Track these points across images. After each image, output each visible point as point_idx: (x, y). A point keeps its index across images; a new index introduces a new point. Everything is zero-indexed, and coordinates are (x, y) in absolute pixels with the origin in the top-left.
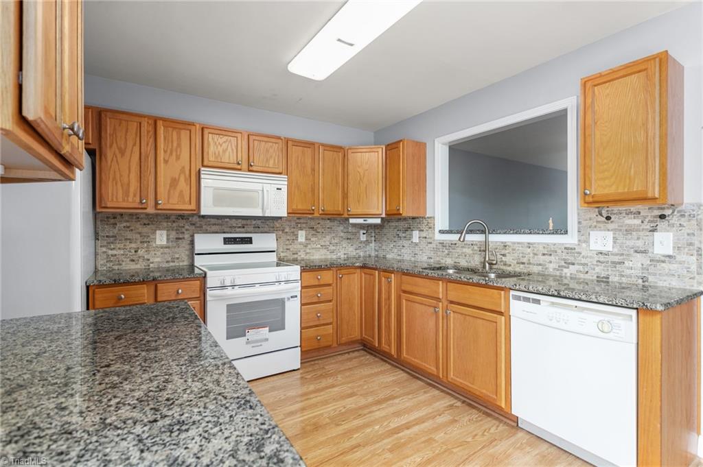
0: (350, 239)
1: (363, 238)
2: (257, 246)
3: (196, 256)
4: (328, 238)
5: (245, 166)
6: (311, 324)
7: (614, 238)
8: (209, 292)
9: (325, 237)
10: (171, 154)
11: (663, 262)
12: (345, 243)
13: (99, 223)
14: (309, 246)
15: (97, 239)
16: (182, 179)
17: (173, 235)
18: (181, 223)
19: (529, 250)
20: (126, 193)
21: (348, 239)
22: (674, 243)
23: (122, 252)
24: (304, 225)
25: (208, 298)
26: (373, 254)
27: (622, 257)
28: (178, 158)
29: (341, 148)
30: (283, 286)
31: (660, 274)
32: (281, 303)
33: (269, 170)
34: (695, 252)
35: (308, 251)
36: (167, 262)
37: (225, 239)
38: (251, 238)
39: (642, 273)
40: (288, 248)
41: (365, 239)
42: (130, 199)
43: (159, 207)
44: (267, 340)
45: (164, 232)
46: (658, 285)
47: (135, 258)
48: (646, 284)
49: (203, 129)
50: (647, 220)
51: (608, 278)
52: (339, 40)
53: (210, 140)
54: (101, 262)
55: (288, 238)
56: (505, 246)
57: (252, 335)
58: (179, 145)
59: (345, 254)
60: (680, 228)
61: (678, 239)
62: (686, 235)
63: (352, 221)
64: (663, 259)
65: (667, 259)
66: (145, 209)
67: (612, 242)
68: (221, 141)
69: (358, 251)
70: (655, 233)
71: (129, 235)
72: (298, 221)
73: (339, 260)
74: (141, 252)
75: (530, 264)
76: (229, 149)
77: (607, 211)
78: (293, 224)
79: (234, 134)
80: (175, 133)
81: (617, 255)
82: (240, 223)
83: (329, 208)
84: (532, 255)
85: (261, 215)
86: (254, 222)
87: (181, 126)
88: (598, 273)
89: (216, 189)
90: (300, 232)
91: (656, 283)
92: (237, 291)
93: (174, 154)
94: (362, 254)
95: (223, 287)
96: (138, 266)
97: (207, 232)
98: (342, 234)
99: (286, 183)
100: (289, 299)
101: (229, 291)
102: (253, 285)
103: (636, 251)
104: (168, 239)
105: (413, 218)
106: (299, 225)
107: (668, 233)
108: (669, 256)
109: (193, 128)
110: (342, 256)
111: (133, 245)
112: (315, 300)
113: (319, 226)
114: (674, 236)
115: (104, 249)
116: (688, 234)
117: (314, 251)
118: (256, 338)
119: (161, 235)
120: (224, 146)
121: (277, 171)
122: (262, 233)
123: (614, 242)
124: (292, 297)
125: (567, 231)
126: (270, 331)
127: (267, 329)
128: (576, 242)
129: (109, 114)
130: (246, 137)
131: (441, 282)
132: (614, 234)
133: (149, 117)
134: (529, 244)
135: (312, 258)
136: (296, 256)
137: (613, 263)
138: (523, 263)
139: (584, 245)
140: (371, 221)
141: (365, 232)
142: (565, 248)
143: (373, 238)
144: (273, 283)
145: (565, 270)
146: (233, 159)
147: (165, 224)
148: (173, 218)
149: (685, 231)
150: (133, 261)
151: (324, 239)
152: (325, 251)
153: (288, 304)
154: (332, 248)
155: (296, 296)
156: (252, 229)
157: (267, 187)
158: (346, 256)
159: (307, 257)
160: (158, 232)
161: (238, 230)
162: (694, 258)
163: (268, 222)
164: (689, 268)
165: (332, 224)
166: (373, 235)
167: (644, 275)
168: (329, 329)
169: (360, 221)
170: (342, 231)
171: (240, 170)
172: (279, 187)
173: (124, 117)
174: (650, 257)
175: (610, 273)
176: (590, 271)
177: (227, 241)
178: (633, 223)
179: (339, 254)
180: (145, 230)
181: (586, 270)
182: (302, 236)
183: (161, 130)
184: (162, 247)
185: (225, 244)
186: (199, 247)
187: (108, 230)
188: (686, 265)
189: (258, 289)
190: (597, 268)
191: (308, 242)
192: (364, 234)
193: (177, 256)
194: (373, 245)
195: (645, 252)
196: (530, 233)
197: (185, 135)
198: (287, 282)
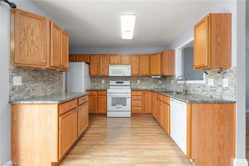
0: (155, 83)
1: (160, 82)
2: (125, 84)
3: (110, 86)
4: (147, 82)
5: (120, 63)
6: (135, 106)
7: (214, 81)
8: (108, 94)
9: (146, 82)
10: (103, 62)
11: (226, 90)
12: (153, 84)
13: (92, 78)
14: (141, 85)
15: (91, 82)
16: (105, 68)
17: (106, 81)
18: (107, 78)
19: (195, 86)
20: (95, 72)
21: (154, 83)
22: (229, 83)
23: (96, 85)
24: (139, 79)
25: (107, 95)
26: (164, 88)
27: (216, 88)
28: (104, 63)
29: (148, 55)
30: (126, 94)
31: (225, 94)
32: (125, 99)
33: (126, 64)
34: (234, 86)
35: (141, 86)
36: (105, 87)
37: (117, 82)
38: (123, 82)
39: (221, 94)
40: (134, 85)
41: (161, 83)
42: (95, 73)
43: (101, 74)
44: (121, 108)
45: (104, 80)
46: (225, 99)
47: (98, 86)
48: (222, 98)
49: (110, 55)
50: (222, 74)
51: (212, 96)
52: (126, 31)
53: (111, 58)
54: (92, 87)
55: (135, 82)
56: (190, 85)
57: (117, 106)
58: (105, 60)
59: (153, 88)
60: (230, 77)
61: (230, 81)
62: (231, 79)
63: (152, 77)
64: (226, 89)
65: (227, 89)
66: (98, 75)
67: (213, 83)
68: (114, 58)
69: (158, 87)
70: (224, 79)
71: (97, 81)
72: (137, 77)
73: (151, 89)
74: (99, 85)
75: (195, 91)
76: (116, 59)
77: (212, 71)
78: (136, 78)
79: (117, 56)
80: (104, 58)
81: (214, 87)
82: (121, 78)
83: (145, 73)
84: (195, 88)
85: (123, 76)
86: (125, 78)
87: (105, 56)
88: (210, 94)
89: (112, 69)
90: (138, 80)
91: (224, 98)
92: (114, 94)
93: (104, 62)
94: (160, 88)
95: (111, 93)
96: (99, 88)
97: (113, 80)
98: (152, 81)
99: (130, 67)
100: (127, 98)
101: (112, 94)
102: (118, 93)
103: (219, 86)
104: (105, 82)
105: (172, 76)
106: (138, 79)
107: (227, 79)
108: (227, 88)
109: (108, 55)
110: (152, 88)
111: (98, 83)
112: (136, 99)
113: (144, 79)
114: (229, 80)
115: (93, 84)
116: (232, 79)
117: (142, 86)
118: (119, 107)
119: (103, 81)
120: (115, 59)
121: (128, 64)
122: (127, 80)
123: (214, 83)
124: (128, 98)
125: (203, 79)
126: (122, 106)
127: (122, 105)
128: (205, 83)
129: (92, 55)
130: (120, 56)
131: (161, 95)
132: (214, 79)
133: (99, 55)
134: (195, 84)
135: (142, 88)
136: (137, 87)
137: (214, 90)
138: (194, 91)
139: (207, 84)
140: (158, 77)
141: (161, 80)
142: (203, 85)
143: (164, 83)
144: (123, 93)
145: (203, 93)
146: (117, 62)
147: (104, 78)
148: (106, 77)
149: (231, 78)
150: (98, 87)
151: (146, 83)
152: (146, 86)
153: (127, 99)
154: (149, 85)
155: (130, 97)
156: (124, 79)
157: (125, 68)
158: (154, 88)
159: (140, 88)
160: (103, 80)
161: (121, 80)
162: (233, 88)
163: (129, 78)
164: (232, 92)
165: (149, 78)
166: (164, 81)
167: (221, 95)
168: (140, 108)
169: (155, 77)
170: (152, 80)
171: (119, 64)
172: (128, 68)
173: (94, 55)
174: (222, 88)
175: (213, 94)
176: (209, 94)
177: (117, 83)
178: (218, 75)
179: (151, 87)
180: (100, 80)
181: (208, 93)
182: (139, 82)
183: (101, 57)
184: (104, 84)
185: (116, 83)
186: (110, 84)
187: (93, 80)
188: (231, 91)
189: (119, 94)
190: (210, 92)
191: (141, 83)
192: (160, 81)
193: (106, 86)
194: (164, 85)
195: (221, 86)
196: (195, 80)
197: (106, 57)
198: (127, 93)
